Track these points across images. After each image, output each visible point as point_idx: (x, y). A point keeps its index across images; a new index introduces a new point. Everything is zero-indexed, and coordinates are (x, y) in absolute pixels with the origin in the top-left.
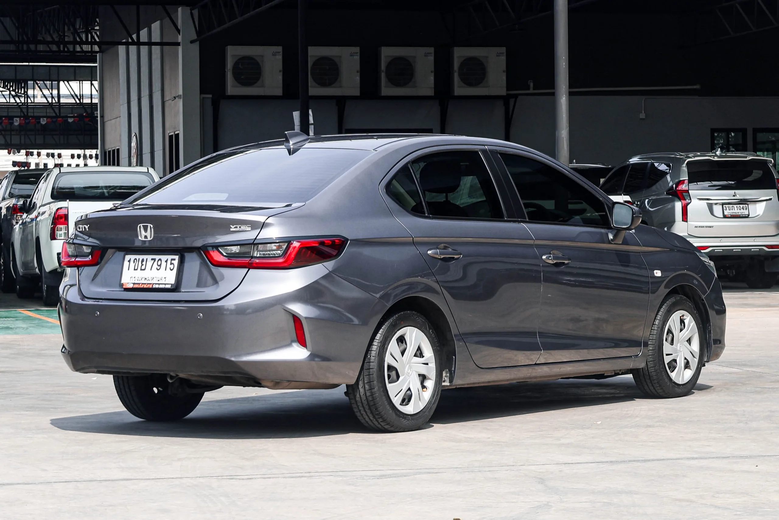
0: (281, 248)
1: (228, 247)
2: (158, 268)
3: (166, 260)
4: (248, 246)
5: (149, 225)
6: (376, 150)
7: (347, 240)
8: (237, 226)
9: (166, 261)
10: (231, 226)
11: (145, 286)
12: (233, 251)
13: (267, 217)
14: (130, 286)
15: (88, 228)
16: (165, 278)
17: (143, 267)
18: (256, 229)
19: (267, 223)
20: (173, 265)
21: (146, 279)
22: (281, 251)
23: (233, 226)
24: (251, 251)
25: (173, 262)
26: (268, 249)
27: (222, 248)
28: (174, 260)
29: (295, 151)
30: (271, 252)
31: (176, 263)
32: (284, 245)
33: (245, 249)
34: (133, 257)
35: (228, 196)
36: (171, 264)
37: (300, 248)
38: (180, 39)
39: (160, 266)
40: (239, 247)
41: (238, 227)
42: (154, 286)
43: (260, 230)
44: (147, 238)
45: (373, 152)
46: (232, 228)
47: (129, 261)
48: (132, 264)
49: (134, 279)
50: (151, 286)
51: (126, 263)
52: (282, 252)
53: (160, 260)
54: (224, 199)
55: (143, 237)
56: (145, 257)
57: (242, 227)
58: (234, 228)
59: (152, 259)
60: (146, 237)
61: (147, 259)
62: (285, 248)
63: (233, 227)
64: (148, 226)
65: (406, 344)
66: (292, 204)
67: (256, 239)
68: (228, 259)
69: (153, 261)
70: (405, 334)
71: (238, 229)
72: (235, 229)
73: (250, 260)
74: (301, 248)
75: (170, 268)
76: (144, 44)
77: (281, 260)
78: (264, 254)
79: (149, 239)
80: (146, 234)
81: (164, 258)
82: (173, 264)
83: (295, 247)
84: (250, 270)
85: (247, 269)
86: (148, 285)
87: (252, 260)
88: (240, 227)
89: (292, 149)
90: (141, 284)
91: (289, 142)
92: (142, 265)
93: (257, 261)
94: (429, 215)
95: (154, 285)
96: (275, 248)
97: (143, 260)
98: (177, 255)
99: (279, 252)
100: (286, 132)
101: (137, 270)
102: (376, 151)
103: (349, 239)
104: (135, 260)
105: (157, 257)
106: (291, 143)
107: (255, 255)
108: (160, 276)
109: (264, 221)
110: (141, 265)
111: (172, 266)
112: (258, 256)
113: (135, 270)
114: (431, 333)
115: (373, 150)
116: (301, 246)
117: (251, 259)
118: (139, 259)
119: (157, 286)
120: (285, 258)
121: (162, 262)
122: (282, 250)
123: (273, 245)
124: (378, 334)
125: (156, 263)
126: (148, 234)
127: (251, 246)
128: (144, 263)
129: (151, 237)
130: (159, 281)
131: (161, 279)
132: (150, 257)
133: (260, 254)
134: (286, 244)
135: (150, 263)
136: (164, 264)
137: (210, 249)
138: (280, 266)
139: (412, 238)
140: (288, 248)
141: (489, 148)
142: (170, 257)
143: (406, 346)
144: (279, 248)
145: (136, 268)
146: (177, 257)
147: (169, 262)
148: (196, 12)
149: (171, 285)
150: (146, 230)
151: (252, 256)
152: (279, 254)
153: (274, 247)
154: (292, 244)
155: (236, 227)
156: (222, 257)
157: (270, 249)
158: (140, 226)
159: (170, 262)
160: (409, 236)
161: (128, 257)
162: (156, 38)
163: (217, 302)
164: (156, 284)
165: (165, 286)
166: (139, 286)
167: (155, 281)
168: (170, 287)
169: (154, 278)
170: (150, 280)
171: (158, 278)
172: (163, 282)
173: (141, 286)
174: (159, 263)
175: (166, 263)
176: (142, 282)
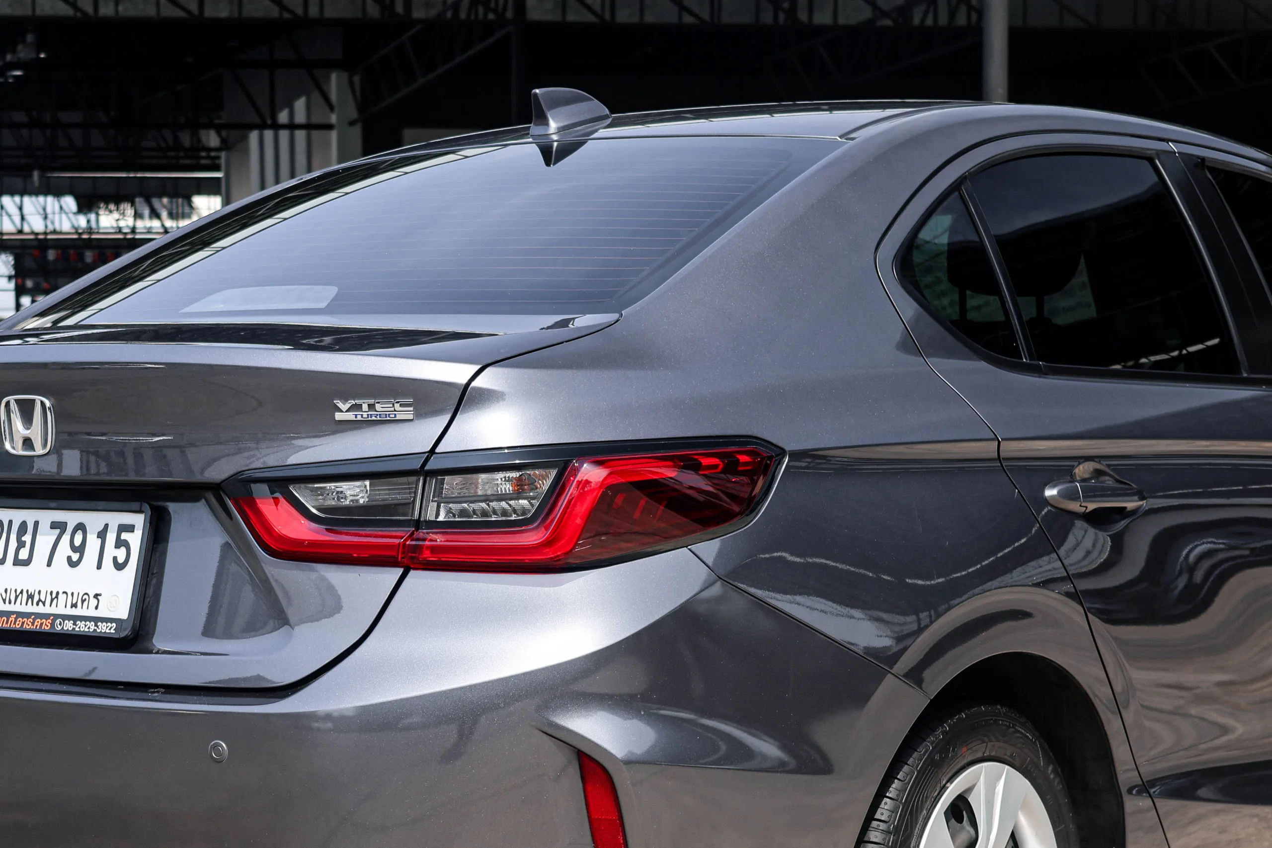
0: (532, 490)
1: (328, 485)
2: (75, 557)
3: (101, 528)
4: (403, 480)
5: (38, 398)
6: (852, 136)
7: (782, 452)
8: (358, 402)
9: (102, 535)
10: (340, 405)
11: (28, 626)
12: (345, 498)
13: (476, 368)
17: (24, 554)
18: (436, 412)
19: (474, 388)
20: (123, 550)
21: (30, 597)
22: (530, 498)
23: (345, 400)
24: (414, 502)
25: (124, 536)
26: (480, 493)
27: (302, 486)
28: (130, 528)
29: (567, 149)
30: (494, 504)
31: (135, 539)
32: (544, 477)
33: (387, 493)
35: (338, 293)
36: (119, 542)
37: (608, 490)
38: (333, 119)
39: (81, 549)
40: (367, 483)
41: (365, 407)
42: (58, 625)
43: (446, 418)
44: (33, 449)
45: (841, 144)
46: (340, 410)
50: (46, 627)
52: (536, 503)
53: (81, 527)
54: (323, 305)
55: (19, 443)
56: (29, 516)
57: (377, 406)
58: (347, 411)
59: (54, 525)
60: (28, 443)
61: (36, 524)
62: (546, 487)
63: (344, 407)
64: (34, 400)
65: (974, 824)
66: (574, 319)
67: (432, 451)
68: (327, 530)
69: (57, 531)
70: (969, 790)
71: (364, 414)
72: (350, 416)
73: (411, 537)
74: (611, 487)
75: (115, 559)
76: (284, 127)
77: (531, 538)
78: (463, 513)
79: (39, 450)
80: (26, 433)
81: (94, 520)
82: (126, 544)
83: (587, 482)
84: (412, 573)
85: (400, 571)
86: (38, 622)
87: (422, 533)
88: (371, 407)
89: (555, 144)
90: (14, 617)
91: (547, 124)
92: (21, 545)
93: (440, 539)
94: (1035, 362)
95: (59, 621)
96: (508, 488)
97: (22, 529)
98: (140, 511)
99: (524, 502)
100: (537, 91)
102: (853, 139)
103: (787, 449)
105: (72, 518)
106: (553, 125)
107: (430, 515)
108: (79, 589)
109: (464, 381)
110: (16, 545)
111: (121, 554)
112: (441, 518)
114: (1052, 776)
115: (840, 137)
116: (609, 481)
117: (413, 533)
118: (10, 522)
119: (69, 625)
120: (547, 529)
121: (89, 536)
122: (533, 498)
123: (500, 476)
124: (886, 800)
125: (66, 538)
126: (35, 433)
127: (413, 479)
128: (27, 538)
129: (45, 445)
130: (74, 606)
131: (83, 601)
132: (46, 517)
133: (449, 512)
134: (553, 473)
135: (45, 541)
136: (93, 543)
137: (261, 491)
138: (527, 558)
139: (997, 443)
140: (558, 487)
141: (1181, 150)
142: (115, 519)
143: (972, 832)
144: (521, 488)
146: (138, 520)
147: (111, 537)
148: (357, 79)
149: (115, 624)
150: (28, 419)
151: (418, 520)
152: (524, 511)
153: (502, 482)
154: (576, 471)
155: (357, 407)
156: (304, 521)
157: (489, 492)
158: (8, 404)
159: (114, 535)
160: (986, 437)
162: (300, 117)
163: (287, 696)
164: (65, 617)
165: (96, 625)
166: (7, 623)
167: (61, 608)
168: (112, 631)
169: (58, 593)
170: (44, 604)
171: (72, 594)
172: (92, 613)
173: (15, 623)
174: (78, 540)
175: (99, 541)
176: (17, 608)
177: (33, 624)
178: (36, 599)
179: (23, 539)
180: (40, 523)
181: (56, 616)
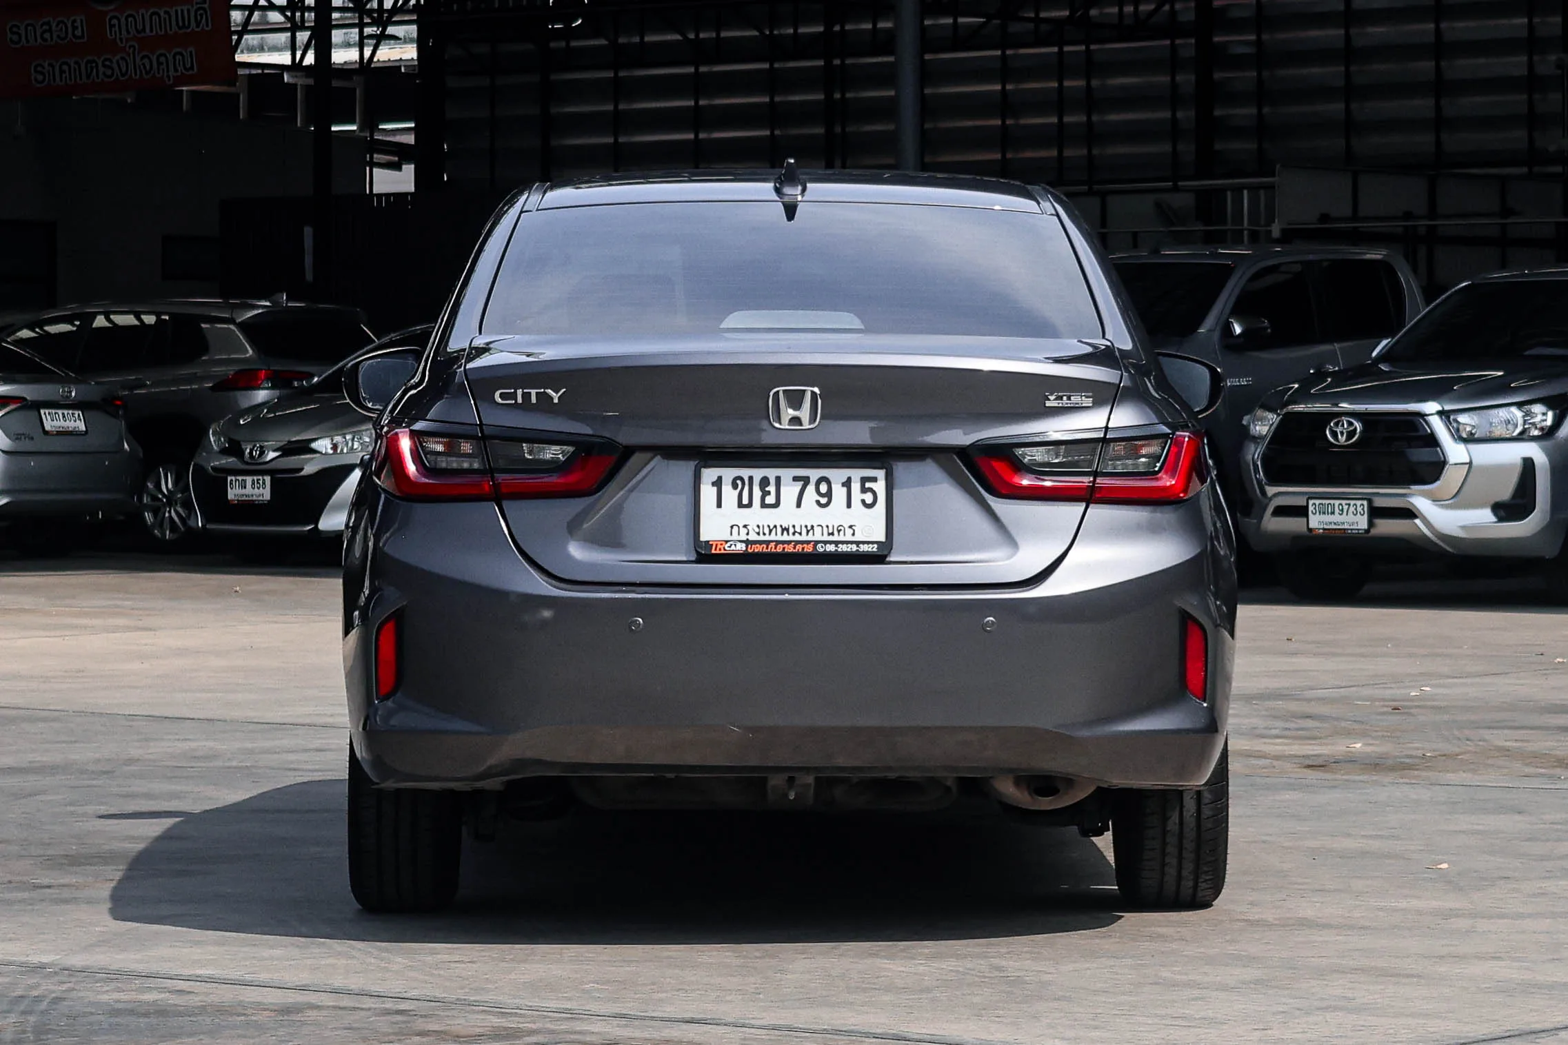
2: (824, 501)
3: (845, 480)
5: (809, 389)
8: (1062, 395)
9: (847, 484)
10: (1049, 395)
11: (789, 549)
14: (733, 547)
15: (559, 398)
16: (851, 527)
17: (770, 500)
19: (1125, 387)
20: (869, 495)
21: (785, 530)
23: (1052, 394)
24: (1094, 460)
25: (868, 485)
28: (874, 480)
31: (880, 487)
34: (728, 474)
36: (864, 490)
39: (829, 495)
41: (1065, 399)
42: (820, 548)
44: (801, 425)
46: (1049, 400)
47: (718, 483)
48: (730, 494)
49: (743, 531)
50: (808, 549)
51: (708, 493)
53: (824, 480)
55: (786, 420)
56: (769, 473)
57: (1072, 398)
58: (1055, 400)
59: (796, 479)
61: (778, 479)
63: (1052, 398)
64: (804, 391)
69: (801, 484)
71: (1065, 403)
72: (1057, 404)
73: (1092, 482)
79: (807, 426)
80: (795, 414)
81: (837, 475)
82: (871, 490)
84: (1091, 506)
85: (1086, 505)
86: (799, 546)
87: (1097, 480)
88: (1069, 398)
90: (773, 545)
92: (766, 493)
95: (819, 545)
97: (765, 482)
98: (881, 468)
101: (750, 505)
104: (739, 482)
105: (813, 474)
107: (1102, 468)
108: (834, 523)
110: (761, 493)
111: (869, 498)
113: (740, 505)
118: (751, 478)
119: (831, 548)
121: (833, 486)
125: (811, 489)
126: (804, 413)
128: (772, 488)
129: (813, 422)
130: (832, 534)
131: (839, 531)
132: (787, 474)
135: (790, 490)
136: (839, 493)
142: (860, 473)
145: (745, 501)
146: (880, 474)
147: (856, 487)
149: (876, 546)
150: (796, 405)
151: (1095, 472)
155: (1061, 398)
158: (777, 393)
159: (859, 485)
161: (709, 474)
164: (825, 542)
165: (858, 546)
166: (767, 548)
167: (818, 536)
168: (875, 550)
169: (812, 527)
170: (800, 534)
171: (827, 527)
172: (849, 538)
173: (776, 548)
174: (823, 488)
175: (845, 489)
176: (773, 537)
177: (795, 548)
178: (791, 530)
179: (767, 489)
180: (782, 478)
181: (817, 542)
